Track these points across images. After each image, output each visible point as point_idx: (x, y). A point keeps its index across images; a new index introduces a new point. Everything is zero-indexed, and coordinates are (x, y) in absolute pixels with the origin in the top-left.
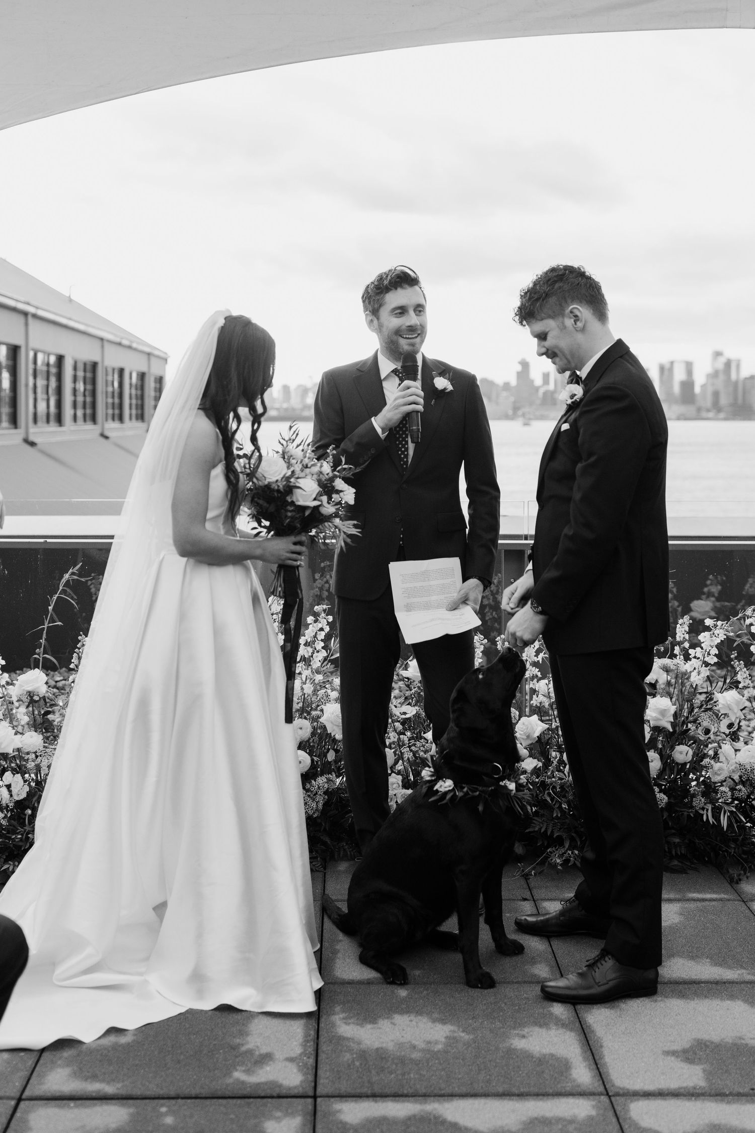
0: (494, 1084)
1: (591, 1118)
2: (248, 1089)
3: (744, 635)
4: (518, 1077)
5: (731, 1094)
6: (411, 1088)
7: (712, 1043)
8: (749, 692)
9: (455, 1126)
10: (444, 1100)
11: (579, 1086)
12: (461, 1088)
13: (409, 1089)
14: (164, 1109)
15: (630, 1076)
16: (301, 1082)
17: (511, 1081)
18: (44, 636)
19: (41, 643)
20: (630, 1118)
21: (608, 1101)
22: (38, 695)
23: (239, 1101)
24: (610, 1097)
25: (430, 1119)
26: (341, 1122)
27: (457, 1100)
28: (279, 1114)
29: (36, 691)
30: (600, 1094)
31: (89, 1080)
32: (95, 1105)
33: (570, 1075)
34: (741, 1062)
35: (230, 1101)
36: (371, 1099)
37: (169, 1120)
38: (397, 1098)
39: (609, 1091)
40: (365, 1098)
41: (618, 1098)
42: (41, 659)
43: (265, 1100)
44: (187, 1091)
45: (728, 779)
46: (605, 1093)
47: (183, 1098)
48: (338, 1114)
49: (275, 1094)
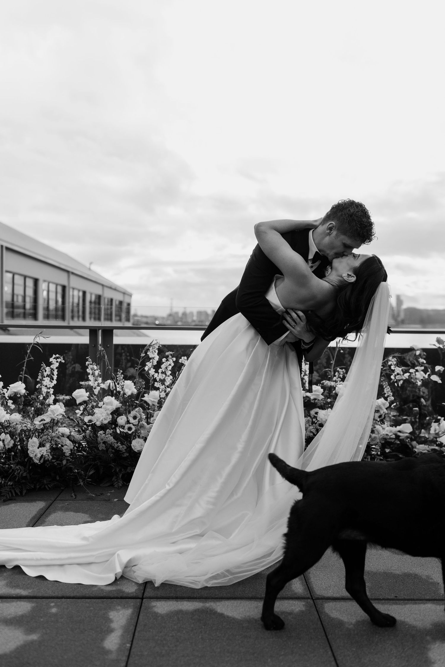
0: (247, 592)
1: (302, 612)
2: (104, 594)
3: (388, 370)
4: (261, 589)
5: (383, 599)
6: (198, 594)
7: (372, 572)
8: (390, 399)
9: (222, 615)
10: (217, 601)
11: (296, 594)
12: (228, 594)
13: (197, 595)
14: (52, 604)
15: (325, 589)
16: (136, 590)
17: (257, 591)
18: (25, 365)
19: (23, 369)
20: (325, 612)
21: (312, 602)
22: (20, 394)
23: (97, 600)
24: (313, 600)
25: (208, 611)
26: (155, 612)
27: (225, 601)
28: (119, 607)
29: (19, 392)
30: (308, 598)
31: (14, 588)
32: (13, 601)
33: (291, 588)
34: (389, 582)
35: (93, 600)
36: (174, 600)
37: (54, 610)
38: (190, 600)
39: (313, 597)
40: (171, 599)
41: (318, 601)
42: (23, 377)
43: (113, 600)
44: (68, 595)
45: (379, 443)
46: (311, 598)
47: (65, 598)
48: (154, 608)
49: (119, 597)
